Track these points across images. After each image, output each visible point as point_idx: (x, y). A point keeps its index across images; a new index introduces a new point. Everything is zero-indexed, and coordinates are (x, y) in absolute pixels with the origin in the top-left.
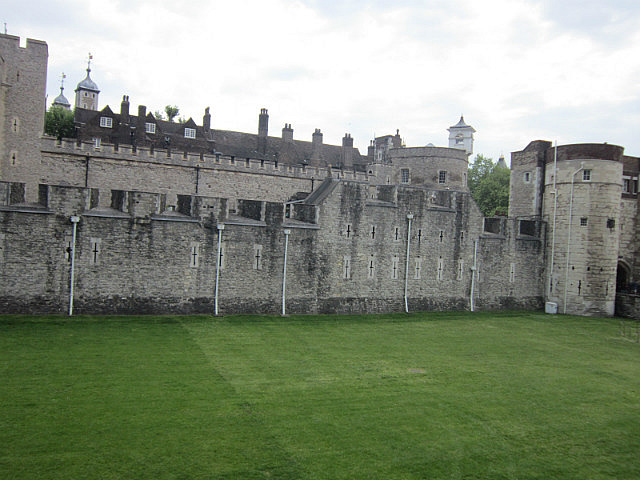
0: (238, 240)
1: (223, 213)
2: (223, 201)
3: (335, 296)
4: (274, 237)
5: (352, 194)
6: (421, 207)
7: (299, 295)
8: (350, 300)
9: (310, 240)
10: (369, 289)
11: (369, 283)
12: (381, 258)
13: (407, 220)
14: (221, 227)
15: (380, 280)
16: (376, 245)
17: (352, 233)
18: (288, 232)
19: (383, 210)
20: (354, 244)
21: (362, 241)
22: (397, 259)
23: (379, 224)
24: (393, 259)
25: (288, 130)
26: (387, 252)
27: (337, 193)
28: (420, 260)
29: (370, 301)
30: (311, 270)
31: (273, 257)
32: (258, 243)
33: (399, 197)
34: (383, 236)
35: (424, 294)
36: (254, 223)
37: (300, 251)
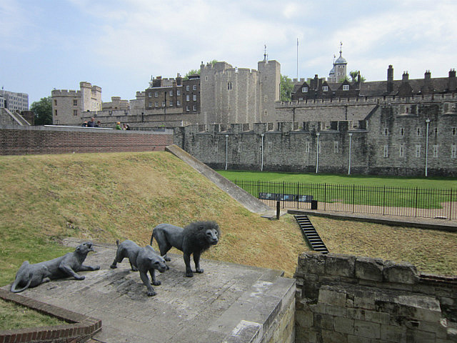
0: (326, 140)
1: (319, 128)
2: (319, 123)
3: (379, 166)
4: (344, 138)
5: (387, 112)
6: (436, 115)
7: (358, 165)
8: (388, 168)
9: (363, 138)
10: (400, 163)
11: (400, 160)
12: (408, 146)
13: (426, 123)
14: (318, 134)
15: (408, 158)
16: (404, 138)
17: (388, 133)
18: (350, 134)
19: (408, 119)
20: (390, 139)
21: (394, 137)
22: (420, 146)
23: (406, 127)
24: (417, 146)
25: (406, 75)
26: (412, 142)
27: (378, 113)
28: (437, 146)
29: (401, 169)
30: (364, 153)
31: (344, 147)
32: (336, 140)
33: (419, 111)
34: (409, 133)
35: (440, 166)
36: (334, 131)
37: (357, 144)
